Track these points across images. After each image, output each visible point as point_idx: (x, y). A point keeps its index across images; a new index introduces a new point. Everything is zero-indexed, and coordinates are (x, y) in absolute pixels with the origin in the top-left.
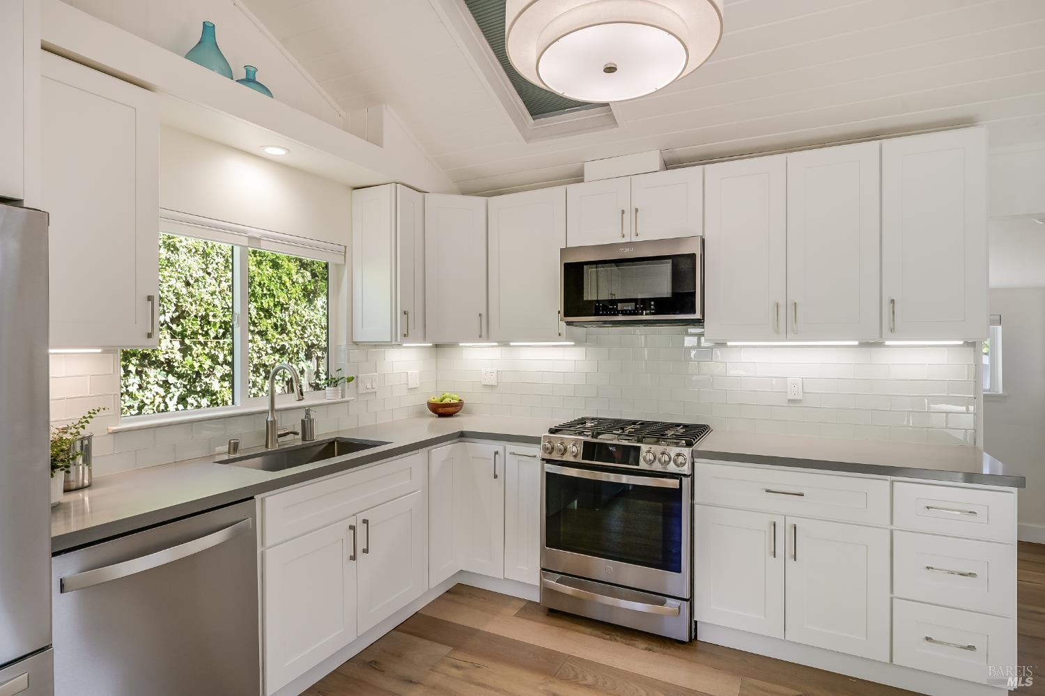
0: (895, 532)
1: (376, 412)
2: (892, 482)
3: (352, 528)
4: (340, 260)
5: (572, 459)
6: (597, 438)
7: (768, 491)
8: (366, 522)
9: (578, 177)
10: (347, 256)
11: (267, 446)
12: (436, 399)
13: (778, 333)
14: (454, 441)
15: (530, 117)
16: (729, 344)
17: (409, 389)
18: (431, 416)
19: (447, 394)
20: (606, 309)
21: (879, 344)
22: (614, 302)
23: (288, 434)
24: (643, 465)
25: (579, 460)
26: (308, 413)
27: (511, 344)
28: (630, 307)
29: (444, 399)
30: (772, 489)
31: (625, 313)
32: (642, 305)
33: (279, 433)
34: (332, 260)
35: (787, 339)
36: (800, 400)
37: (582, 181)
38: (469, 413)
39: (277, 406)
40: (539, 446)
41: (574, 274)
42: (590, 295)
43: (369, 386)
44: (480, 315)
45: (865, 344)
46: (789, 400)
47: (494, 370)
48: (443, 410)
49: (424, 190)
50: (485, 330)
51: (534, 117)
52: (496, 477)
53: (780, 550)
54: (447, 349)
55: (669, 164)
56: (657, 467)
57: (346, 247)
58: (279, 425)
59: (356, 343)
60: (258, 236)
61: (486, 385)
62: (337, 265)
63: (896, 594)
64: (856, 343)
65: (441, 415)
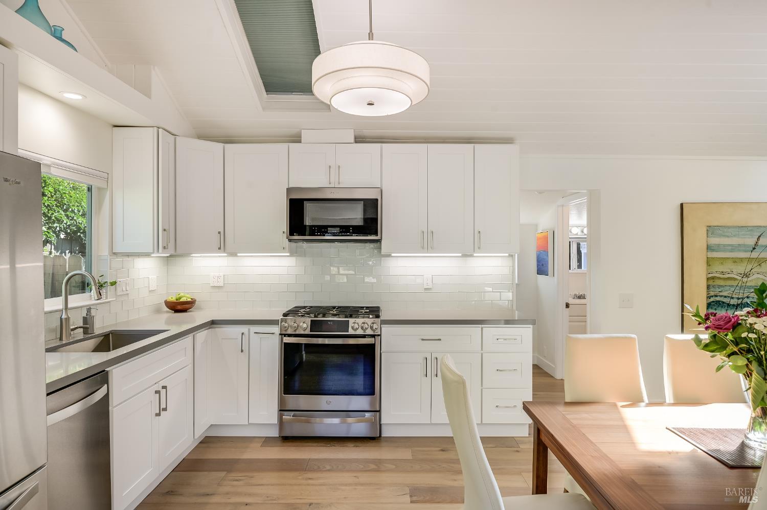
0: (484, 354)
1: (128, 311)
2: (482, 328)
3: (157, 392)
4: (102, 184)
5: (302, 332)
6: (317, 317)
7: (423, 340)
8: (164, 387)
9: (296, 139)
10: (109, 181)
11: (61, 339)
12: (172, 298)
13: (423, 248)
14: (208, 327)
15: (265, 93)
16: (393, 255)
17: (150, 291)
18: (167, 312)
19: (182, 294)
20: (320, 230)
21: (471, 256)
22: (326, 227)
23: (77, 328)
24: (351, 332)
25: (308, 332)
26: (89, 310)
27: (239, 255)
28: (336, 230)
29: (180, 298)
30: (424, 339)
31: (334, 234)
32: (345, 229)
33: (71, 327)
34: (95, 183)
35: (428, 253)
36: (431, 288)
37: (300, 142)
38: (200, 309)
39: (69, 306)
40: (277, 326)
41: (296, 207)
42: (308, 222)
43: (124, 289)
44: (219, 233)
45: (465, 256)
46: (425, 289)
47: (222, 274)
48: (179, 307)
49: (176, 133)
50: (222, 245)
51: (268, 93)
52: (242, 351)
53: (429, 374)
54: (177, 259)
55: (359, 140)
56: (360, 332)
57: (108, 174)
58: (71, 321)
59: (114, 253)
60: (48, 163)
61: (214, 286)
62: (99, 189)
63: (484, 386)
64: (460, 255)
65: (177, 311)
